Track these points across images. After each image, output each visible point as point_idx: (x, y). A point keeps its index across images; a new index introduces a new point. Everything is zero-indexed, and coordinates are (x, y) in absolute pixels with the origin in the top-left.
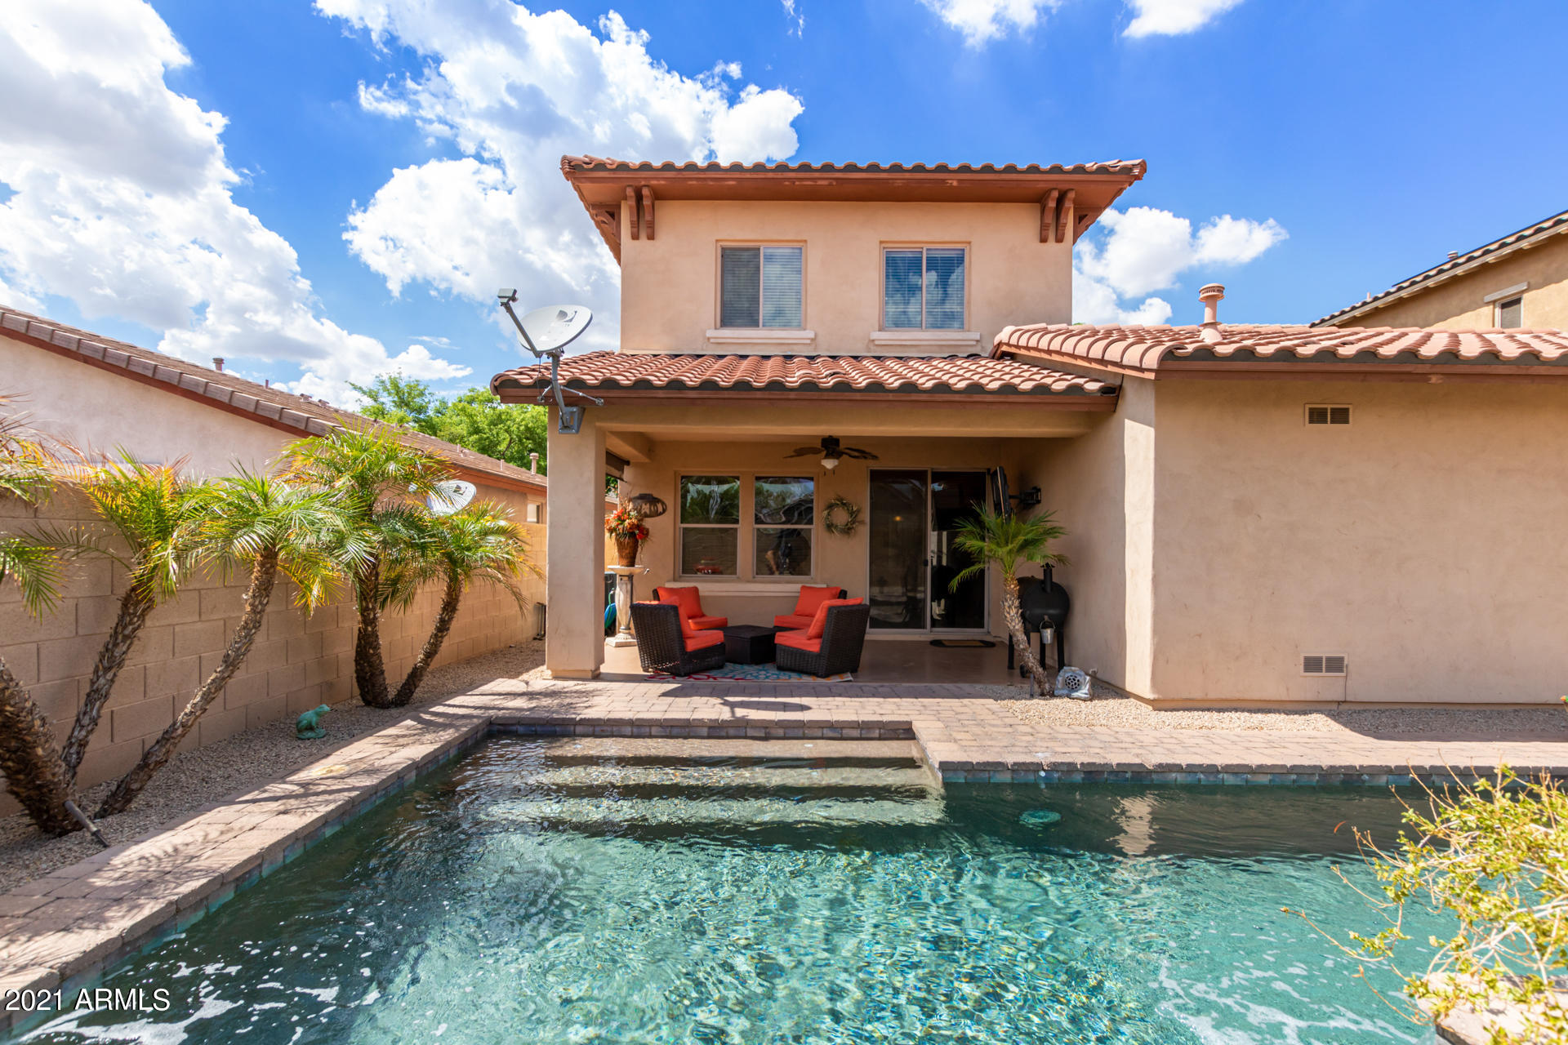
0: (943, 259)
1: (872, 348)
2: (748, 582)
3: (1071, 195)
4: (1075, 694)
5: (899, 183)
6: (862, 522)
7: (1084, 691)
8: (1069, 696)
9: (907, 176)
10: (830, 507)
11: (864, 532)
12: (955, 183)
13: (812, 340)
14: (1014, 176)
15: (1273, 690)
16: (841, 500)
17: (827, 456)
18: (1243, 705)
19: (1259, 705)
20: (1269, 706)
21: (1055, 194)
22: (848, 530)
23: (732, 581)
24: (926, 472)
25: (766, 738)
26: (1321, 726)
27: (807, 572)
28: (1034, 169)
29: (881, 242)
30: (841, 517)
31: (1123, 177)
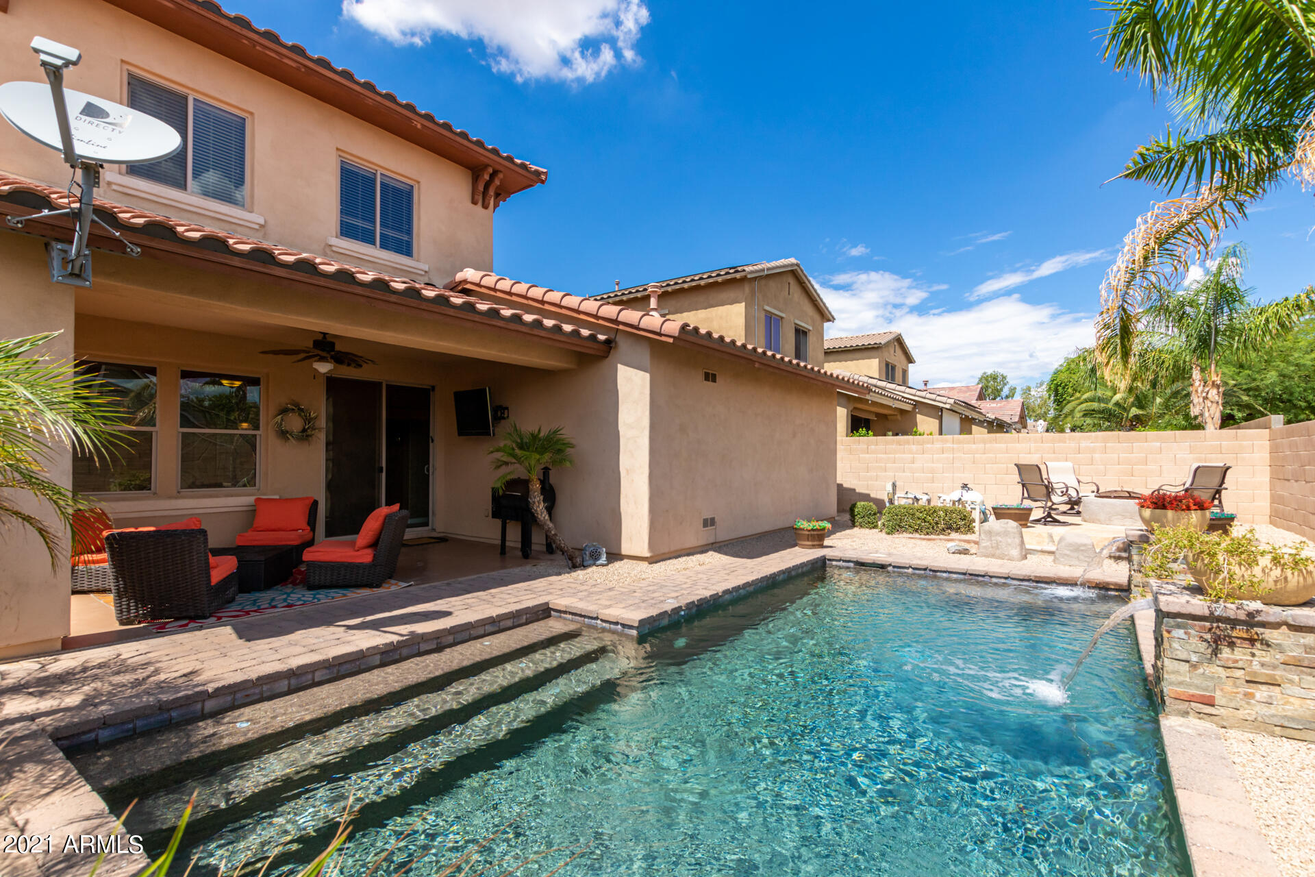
0: (394, 188)
1: (329, 252)
2: (170, 497)
3: (501, 176)
4: (598, 562)
5: (370, 102)
6: (320, 430)
7: (603, 560)
8: (594, 564)
9: (378, 98)
10: (284, 411)
11: (321, 438)
12: (419, 126)
13: (262, 226)
14: (465, 142)
15: (692, 541)
16: (297, 405)
17: (322, 359)
18: (683, 552)
19: (688, 551)
20: (692, 551)
21: (491, 170)
22: (305, 435)
23: (147, 498)
24: (380, 384)
25: (439, 649)
26: (714, 559)
27: (252, 482)
28: (480, 143)
29: (338, 149)
30: (294, 423)
31: (534, 177)
